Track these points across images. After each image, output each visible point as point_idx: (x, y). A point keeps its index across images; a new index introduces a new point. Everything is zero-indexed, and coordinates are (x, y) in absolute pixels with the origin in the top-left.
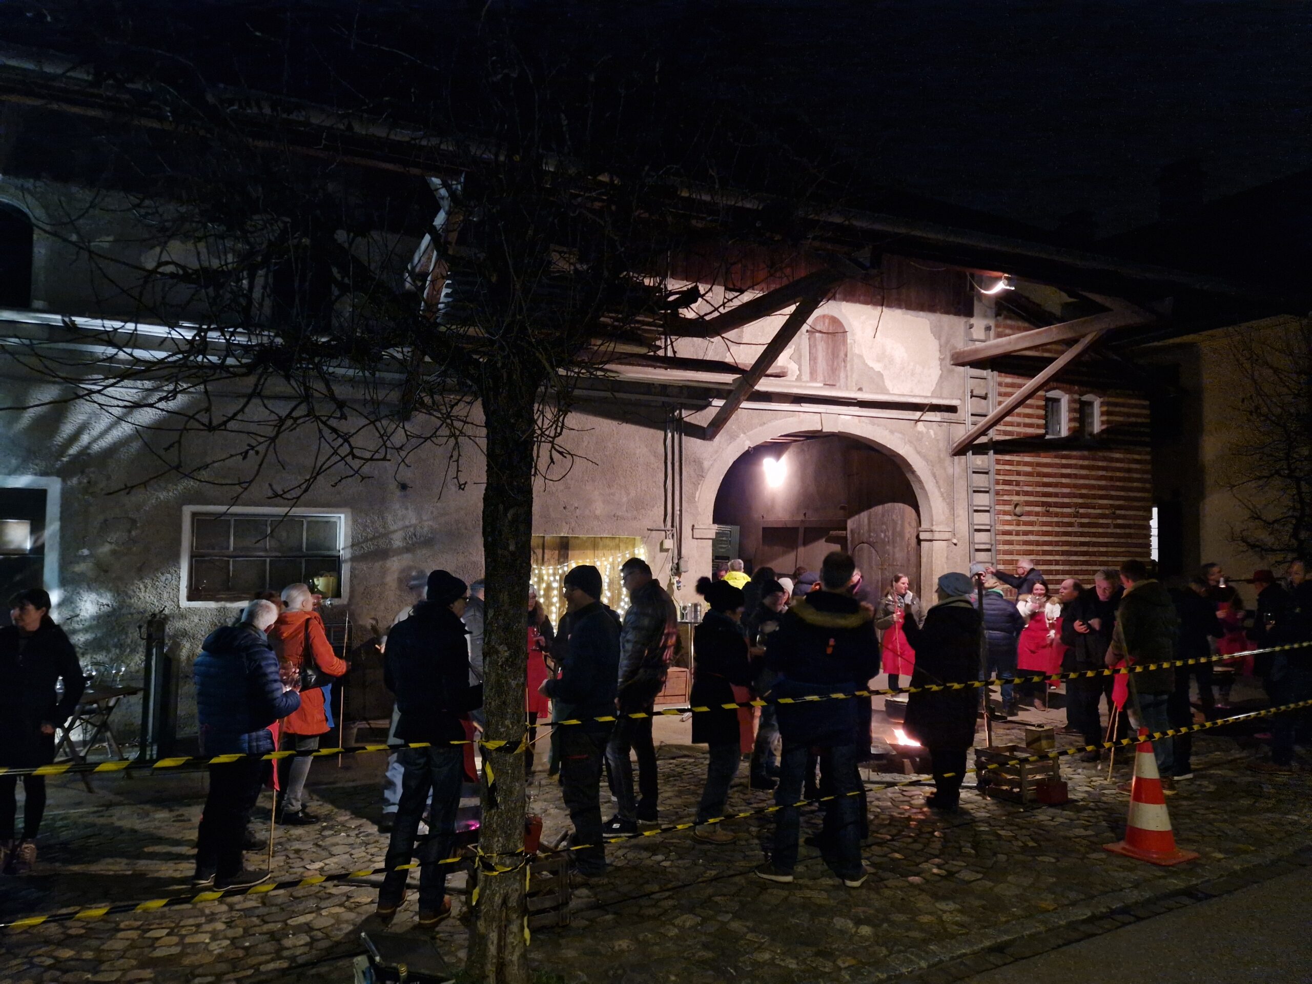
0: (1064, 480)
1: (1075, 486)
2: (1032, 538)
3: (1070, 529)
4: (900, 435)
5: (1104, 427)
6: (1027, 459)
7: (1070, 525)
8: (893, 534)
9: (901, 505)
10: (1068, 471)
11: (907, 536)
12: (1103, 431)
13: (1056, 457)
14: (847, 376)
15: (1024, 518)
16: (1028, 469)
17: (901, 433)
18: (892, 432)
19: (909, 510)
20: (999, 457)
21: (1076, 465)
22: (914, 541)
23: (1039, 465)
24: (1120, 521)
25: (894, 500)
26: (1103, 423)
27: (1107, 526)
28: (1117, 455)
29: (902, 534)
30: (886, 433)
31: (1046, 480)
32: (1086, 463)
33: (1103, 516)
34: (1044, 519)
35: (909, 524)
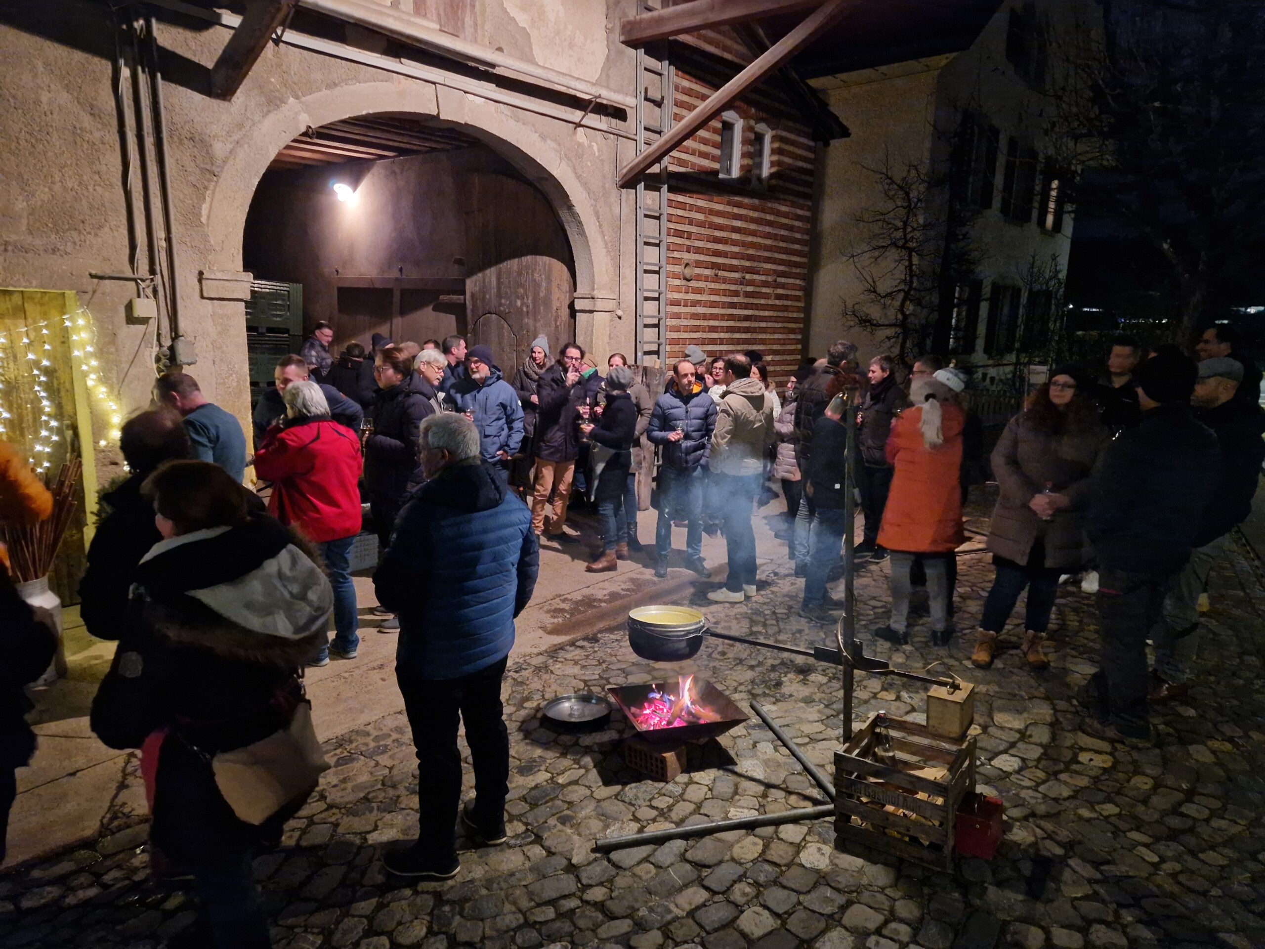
0: (735, 236)
1: (744, 244)
2: (700, 310)
3: (735, 300)
4: (553, 145)
5: (774, 170)
6: (701, 203)
7: (736, 294)
8: (535, 301)
9: (546, 259)
10: (738, 224)
11: (555, 304)
12: (772, 176)
13: (729, 204)
14: (476, 24)
15: (693, 284)
16: (700, 217)
17: (555, 140)
18: (543, 137)
19: (559, 268)
20: (672, 196)
21: (746, 216)
22: (565, 312)
23: (712, 212)
24: (780, 291)
25: (536, 251)
26: (773, 164)
27: (766, 296)
28: (784, 208)
29: (547, 302)
30: (535, 137)
31: (718, 234)
32: (755, 214)
33: (765, 284)
34: (713, 286)
35: (559, 287)
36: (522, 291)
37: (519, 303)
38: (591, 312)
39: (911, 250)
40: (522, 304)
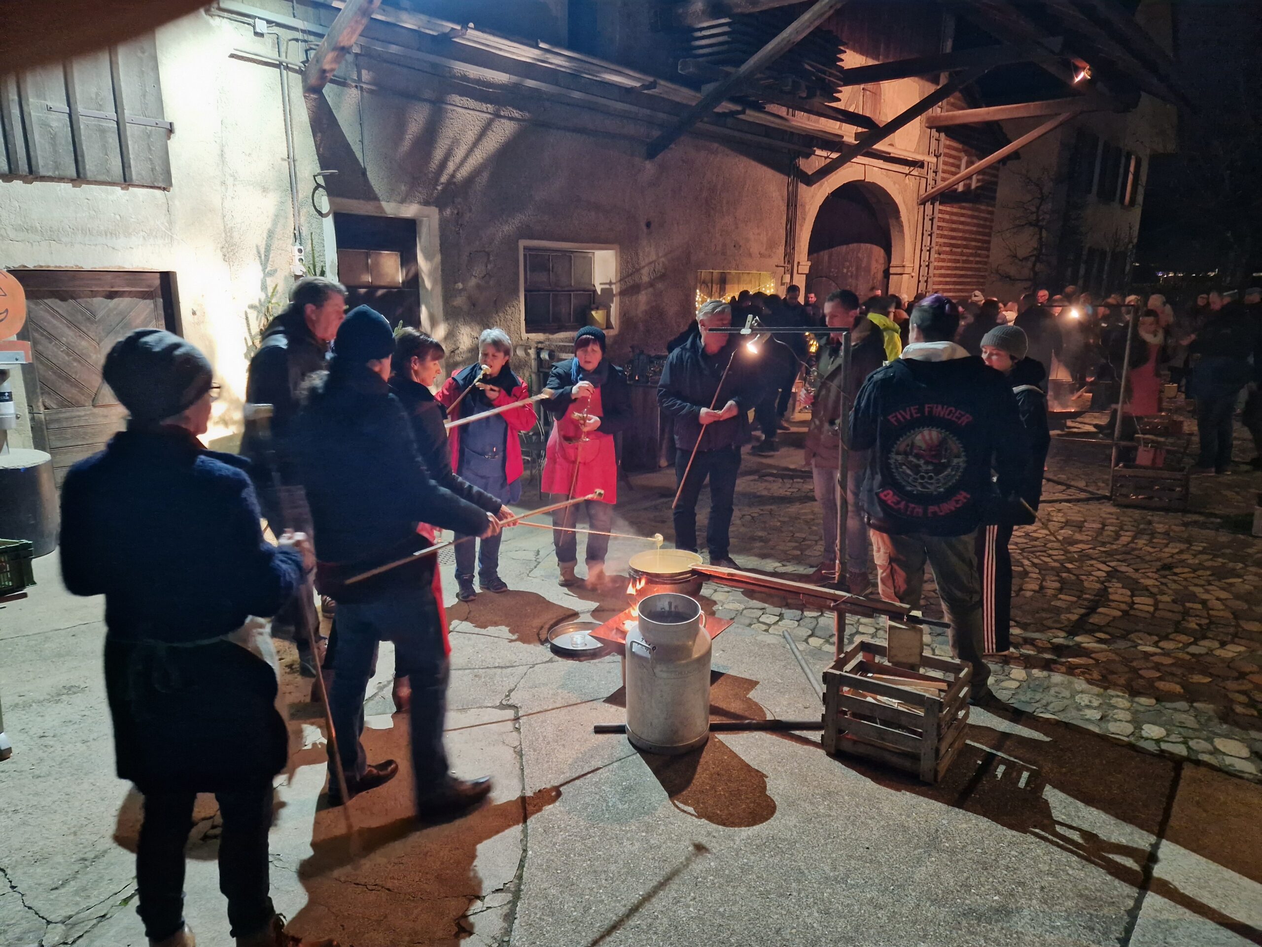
0: (961, 227)
1: (964, 231)
2: (943, 271)
3: (958, 265)
4: (897, 187)
5: (979, 184)
6: (948, 209)
7: (958, 261)
8: (857, 269)
9: (869, 246)
10: (962, 219)
11: (873, 271)
12: (977, 188)
13: (961, 208)
15: (942, 256)
16: (947, 217)
17: (899, 184)
19: (878, 252)
20: (941, 207)
21: (966, 214)
22: (880, 275)
24: (978, 259)
25: (860, 239)
26: (978, 181)
27: (971, 262)
28: (983, 207)
29: (868, 270)
30: (893, 184)
31: (954, 226)
32: (969, 213)
33: (971, 255)
34: (949, 257)
35: (877, 261)
36: (848, 264)
37: (845, 271)
38: (901, 274)
39: (1041, 228)
40: (848, 271)
